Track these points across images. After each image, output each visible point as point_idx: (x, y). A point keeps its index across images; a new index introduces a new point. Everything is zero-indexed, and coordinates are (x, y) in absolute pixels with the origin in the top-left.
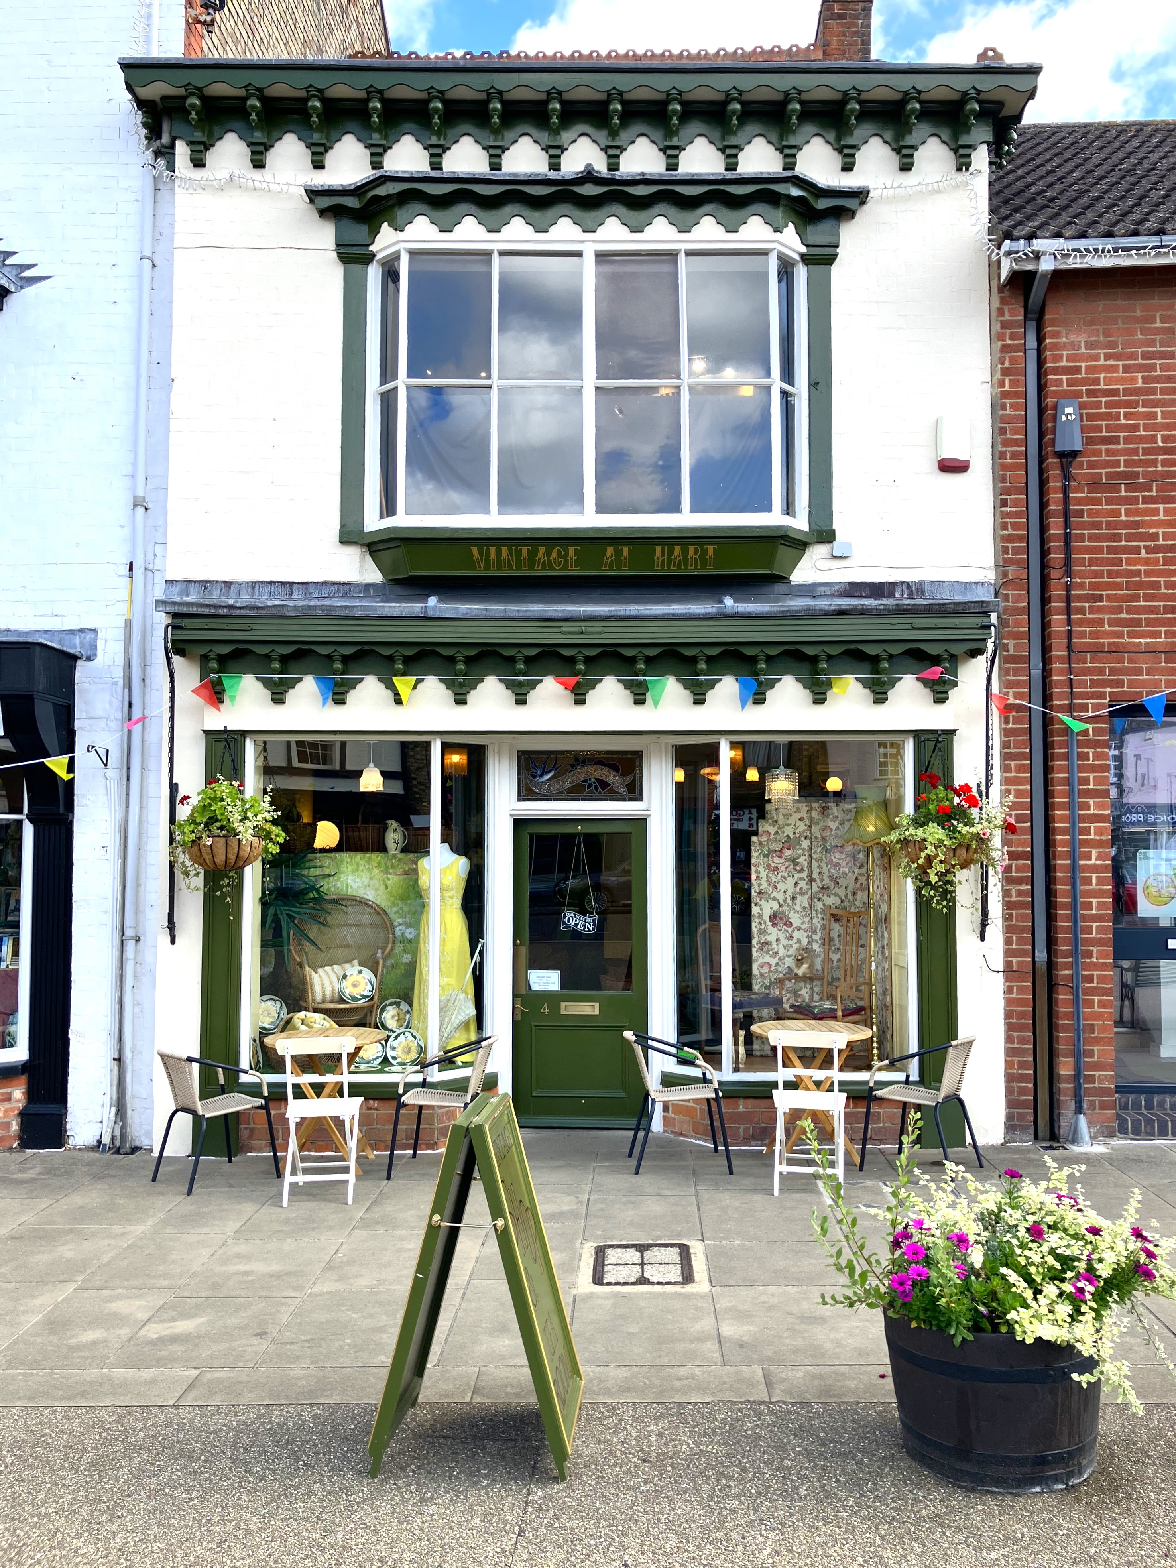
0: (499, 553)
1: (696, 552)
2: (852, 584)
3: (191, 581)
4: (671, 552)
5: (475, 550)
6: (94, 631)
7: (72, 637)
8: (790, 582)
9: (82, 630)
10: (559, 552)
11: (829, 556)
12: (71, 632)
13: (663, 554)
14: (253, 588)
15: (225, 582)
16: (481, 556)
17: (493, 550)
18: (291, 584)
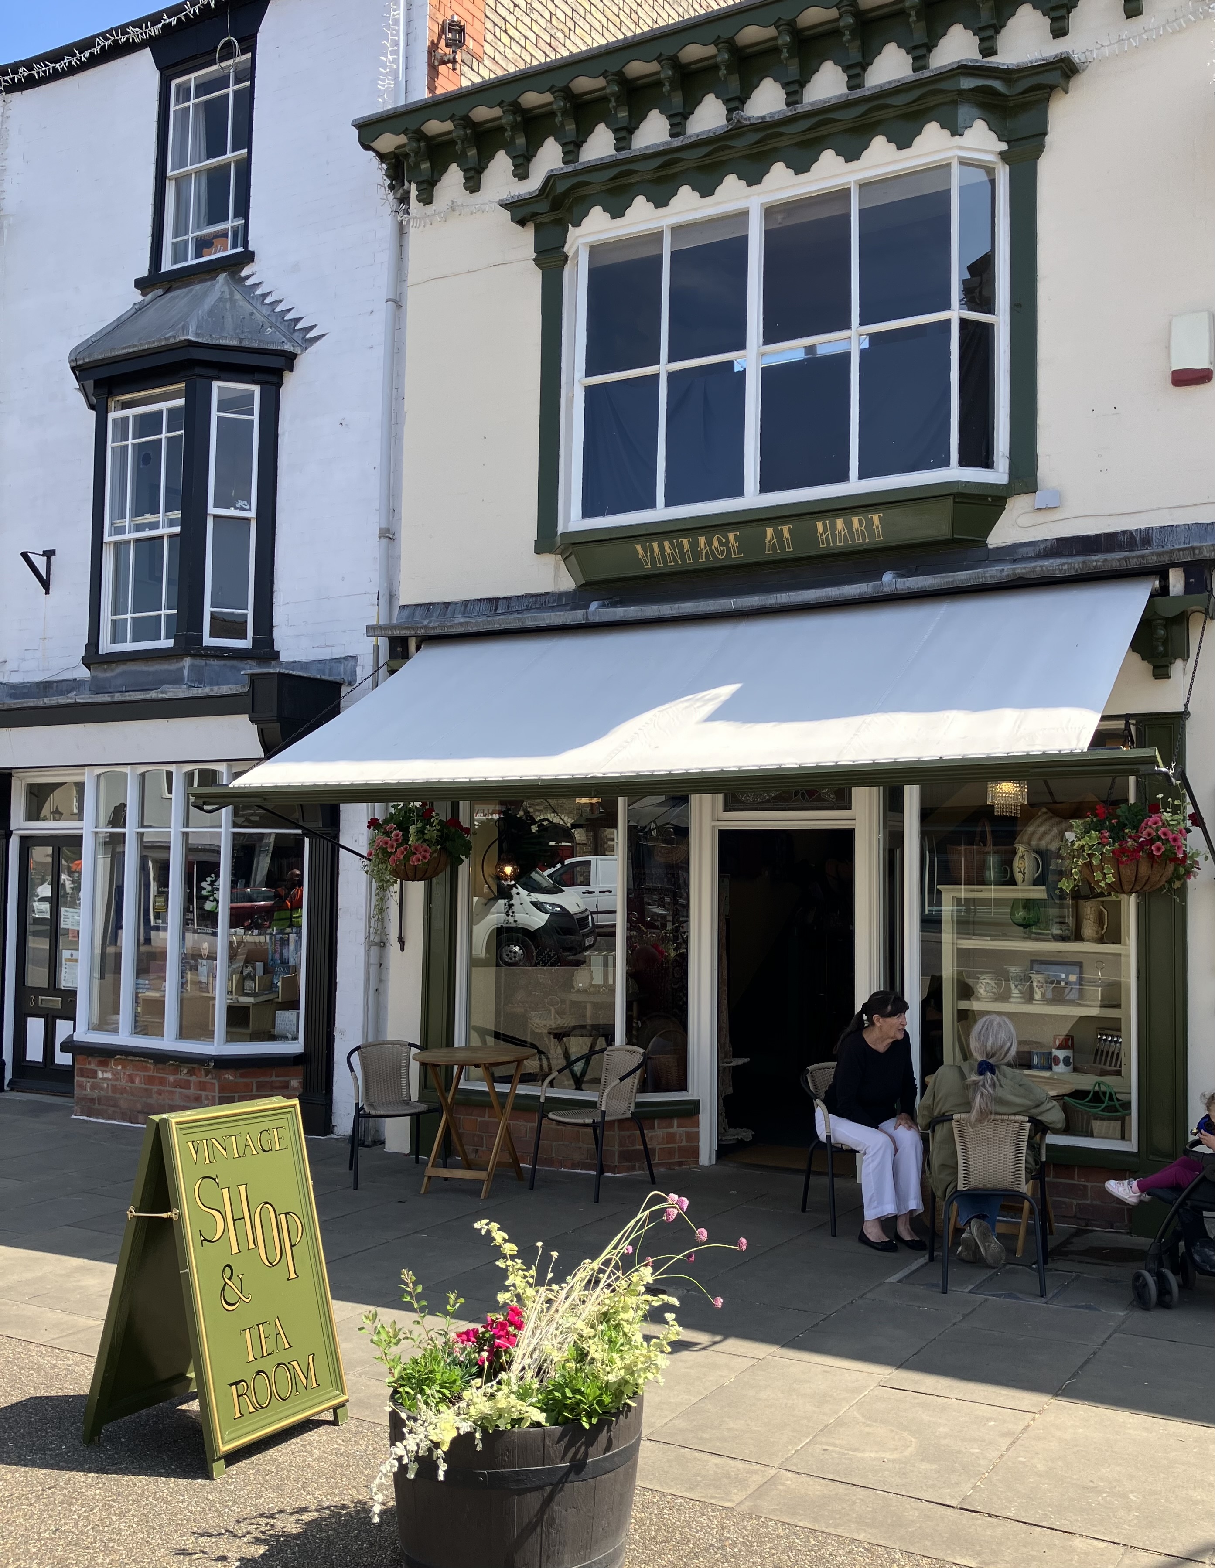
0: (662, 548)
1: (861, 524)
2: (1059, 540)
3: (418, 605)
4: (834, 526)
5: (639, 547)
6: (355, 658)
7: (338, 664)
8: (986, 545)
9: (346, 658)
10: (719, 540)
11: (1030, 509)
12: (338, 660)
13: (825, 531)
14: (466, 606)
15: (444, 603)
16: (646, 552)
17: (655, 545)
18: (497, 599)
